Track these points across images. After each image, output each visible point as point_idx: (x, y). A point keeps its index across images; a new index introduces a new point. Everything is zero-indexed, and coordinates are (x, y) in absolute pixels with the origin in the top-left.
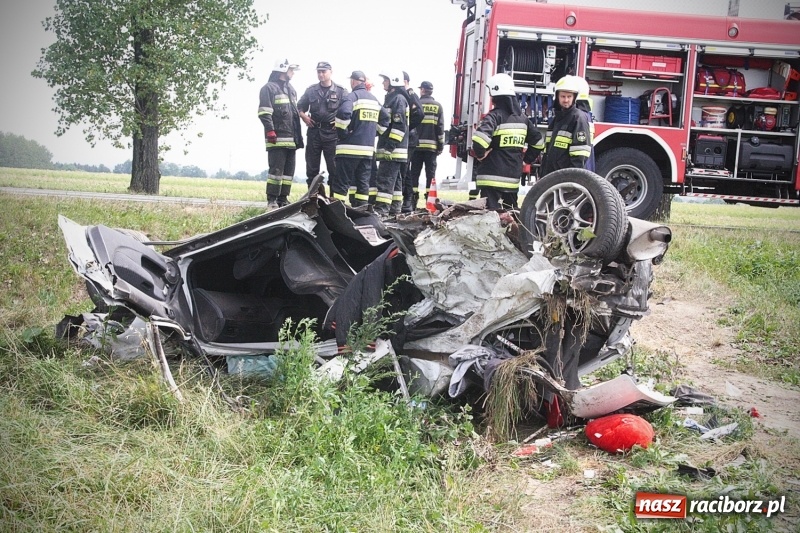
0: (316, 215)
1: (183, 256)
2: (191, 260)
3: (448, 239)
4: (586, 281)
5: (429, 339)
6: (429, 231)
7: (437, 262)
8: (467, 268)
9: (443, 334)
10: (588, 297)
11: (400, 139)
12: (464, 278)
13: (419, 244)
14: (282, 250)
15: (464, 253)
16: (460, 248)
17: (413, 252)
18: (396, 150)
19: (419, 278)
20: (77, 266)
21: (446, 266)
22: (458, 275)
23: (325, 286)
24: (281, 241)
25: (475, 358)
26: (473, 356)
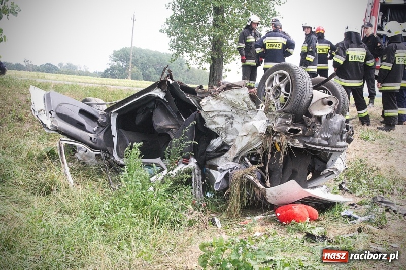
0: (166, 89)
1: (113, 112)
2: (117, 114)
3: (222, 102)
4: (283, 126)
5: (217, 159)
6: (210, 97)
7: (218, 115)
8: (236, 120)
9: (223, 156)
10: (284, 136)
11: (312, 60)
12: (235, 125)
13: (203, 104)
14: (153, 109)
15: (234, 111)
16: (230, 108)
17: (202, 110)
18: (309, 67)
19: (210, 124)
20: (35, 111)
21: (224, 118)
22: (232, 123)
23: (171, 128)
24: (153, 103)
25: (229, 169)
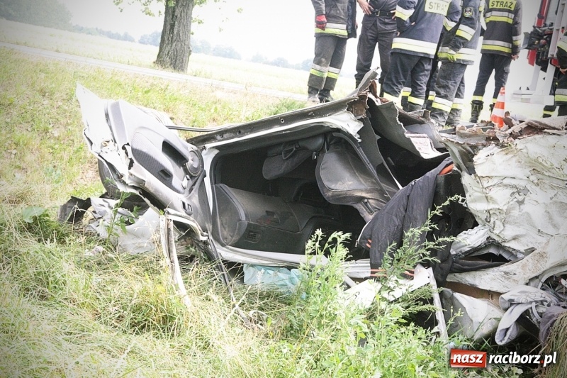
0: (363, 116)
1: (208, 146)
2: (216, 152)
3: (514, 159)
5: (478, 272)
6: (492, 148)
7: (498, 185)
8: (533, 196)
9: (495, 269)
11: (469, 38)
12: (527, 208)
13: (479, 162)
14: (320, 151)
15: (532, 178)
16: (527, 171)
17: (471, 171)
18: (462, 50)
19: (475, 201)
20: (91, 143)
21: (510, 191)
22: (521, 203)
23: (364, 198)
24: (320, 141)
25: (531, 302)
26: (529, 300)
